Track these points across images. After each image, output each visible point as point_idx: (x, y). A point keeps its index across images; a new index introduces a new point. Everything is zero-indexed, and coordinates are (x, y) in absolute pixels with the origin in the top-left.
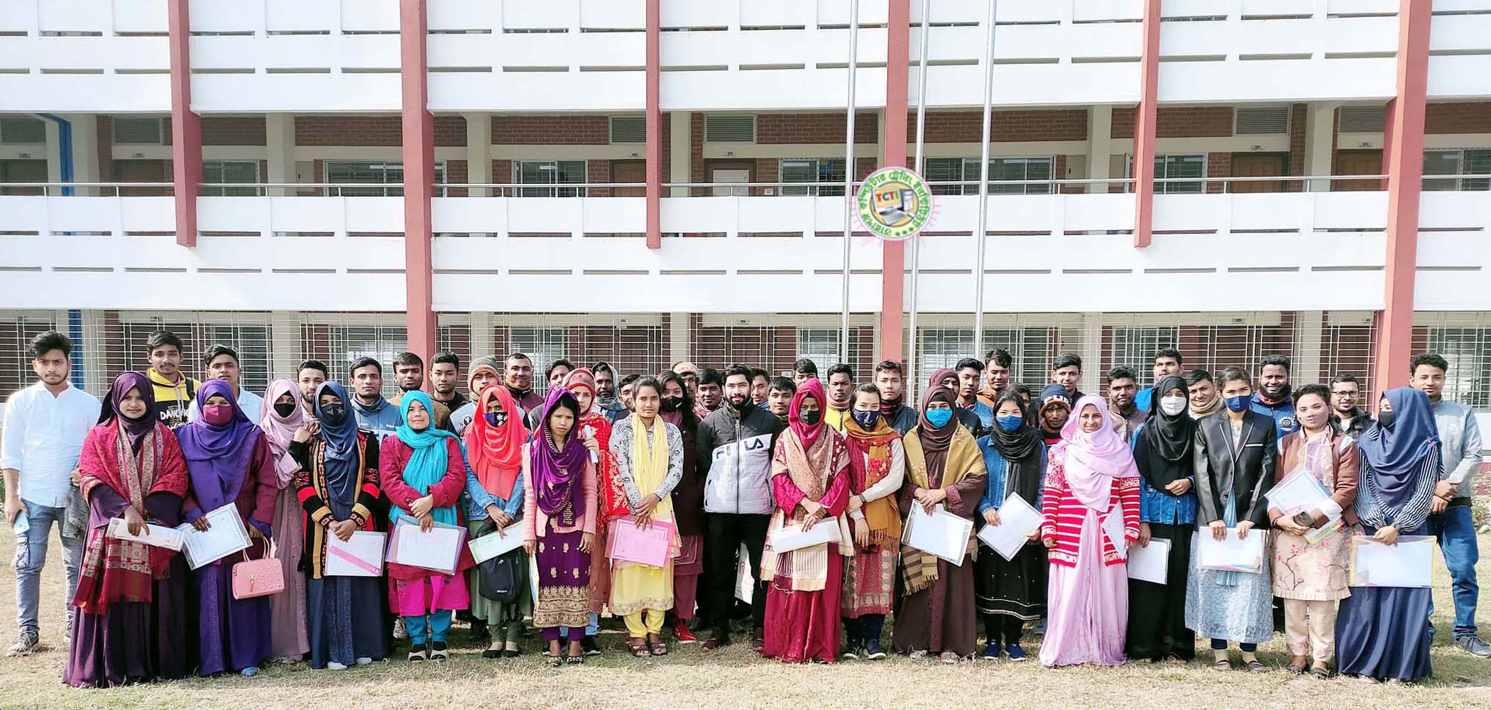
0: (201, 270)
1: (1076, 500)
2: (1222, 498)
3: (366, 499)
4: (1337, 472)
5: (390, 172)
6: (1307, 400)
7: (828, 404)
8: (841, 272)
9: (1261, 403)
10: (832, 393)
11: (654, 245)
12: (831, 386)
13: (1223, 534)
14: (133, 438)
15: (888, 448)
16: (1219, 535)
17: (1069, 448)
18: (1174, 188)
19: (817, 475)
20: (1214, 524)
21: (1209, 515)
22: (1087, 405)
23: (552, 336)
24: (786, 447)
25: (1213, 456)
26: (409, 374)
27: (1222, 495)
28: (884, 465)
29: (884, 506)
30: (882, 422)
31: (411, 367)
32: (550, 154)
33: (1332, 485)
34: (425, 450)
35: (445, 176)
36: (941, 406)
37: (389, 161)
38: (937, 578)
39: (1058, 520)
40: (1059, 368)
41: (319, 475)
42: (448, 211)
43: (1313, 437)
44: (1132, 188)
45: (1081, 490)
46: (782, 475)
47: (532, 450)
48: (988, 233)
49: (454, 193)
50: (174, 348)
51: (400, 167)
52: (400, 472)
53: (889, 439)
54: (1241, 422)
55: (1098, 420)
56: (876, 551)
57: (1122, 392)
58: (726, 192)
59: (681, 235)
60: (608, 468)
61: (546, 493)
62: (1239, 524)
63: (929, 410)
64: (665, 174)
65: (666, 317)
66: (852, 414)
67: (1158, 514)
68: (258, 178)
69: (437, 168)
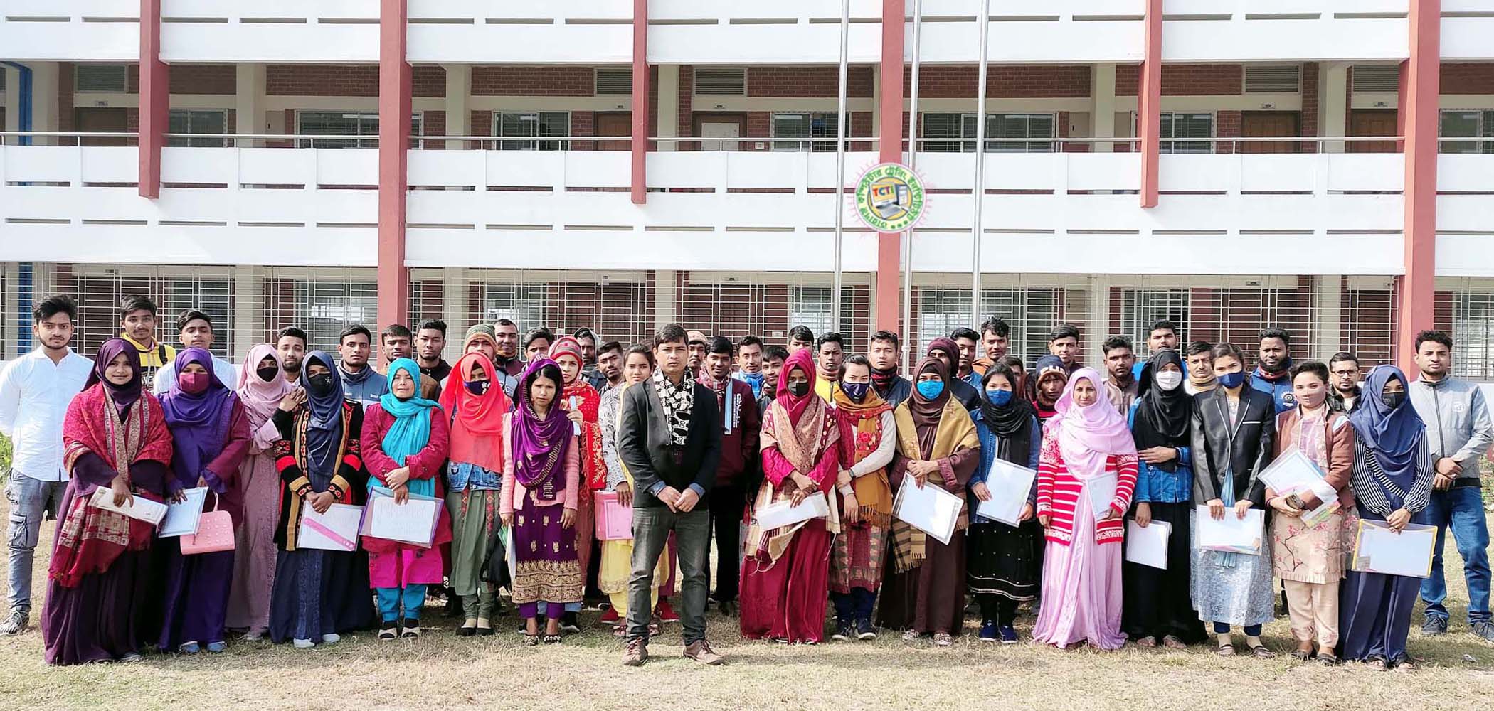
0: (162, 223)
1: (1071, 476)
2: (1219, 476)
3: (346, 471)
4: (1331, 451)
5: (365, 122)
6: (1304, 378)
7: (818, 373)
8: (833, 229)
9: (1262, 378)
10: (822, 361)
11: (639, 200)
12: (822, 355)
13: (1221, 514)
14: (120, 407)
15: (878, 421)
16: (1217, 514)
17: (1063, 422)
18: (1182, 148)
19: (806, 449)
20: (1212, 503)
21: (1207, 494)
22: (1080, 379)
23: (530, 292)
24: (775, 417)
25: (1211, 433)
26: (397, 345)
27: (1220, 472)
28: (874, 439)
29: (874, 481)
30: (872, 394)
31: (399, 338)
32: (530, 106)
33: (1326, 465)
34: (407, 419)
35: (422, 127)
36: (932, 378)
37: (362, 112)
38: (924, 557)
39: (1053, 496)
40: (1056, 339)
41: (301, 445)
42: (424, 165)
43: (1309, 415)
44: (1138, 149)
45: (1076, 466)
46: (771, 448)
47: (513, 420)
48: (987, 192)
49: (430, 146)
50: (148, 312)
51: (376, 117)
52: (379, 442)
53: (878, 412)
54: (1237, 399)
55: (1091, 394)
56: (866, 527)
57: (1120, 361)
58: (715, 147)
59: (667, 190)
60: (591, 441)
61: (524, 464)
62: (1237, 503)
63: (920, 381)
64: (652, 126)
65: (651, 274)
66: (841, 386)
67: (1159, 492)
68: (226, 128)
69: (413, 117)
